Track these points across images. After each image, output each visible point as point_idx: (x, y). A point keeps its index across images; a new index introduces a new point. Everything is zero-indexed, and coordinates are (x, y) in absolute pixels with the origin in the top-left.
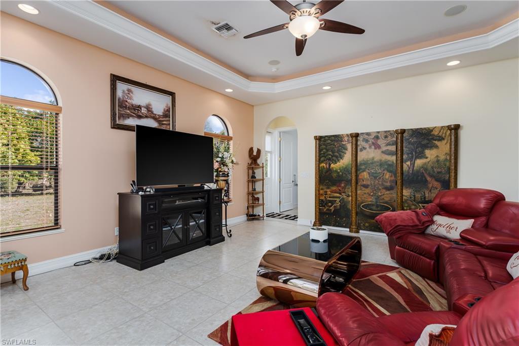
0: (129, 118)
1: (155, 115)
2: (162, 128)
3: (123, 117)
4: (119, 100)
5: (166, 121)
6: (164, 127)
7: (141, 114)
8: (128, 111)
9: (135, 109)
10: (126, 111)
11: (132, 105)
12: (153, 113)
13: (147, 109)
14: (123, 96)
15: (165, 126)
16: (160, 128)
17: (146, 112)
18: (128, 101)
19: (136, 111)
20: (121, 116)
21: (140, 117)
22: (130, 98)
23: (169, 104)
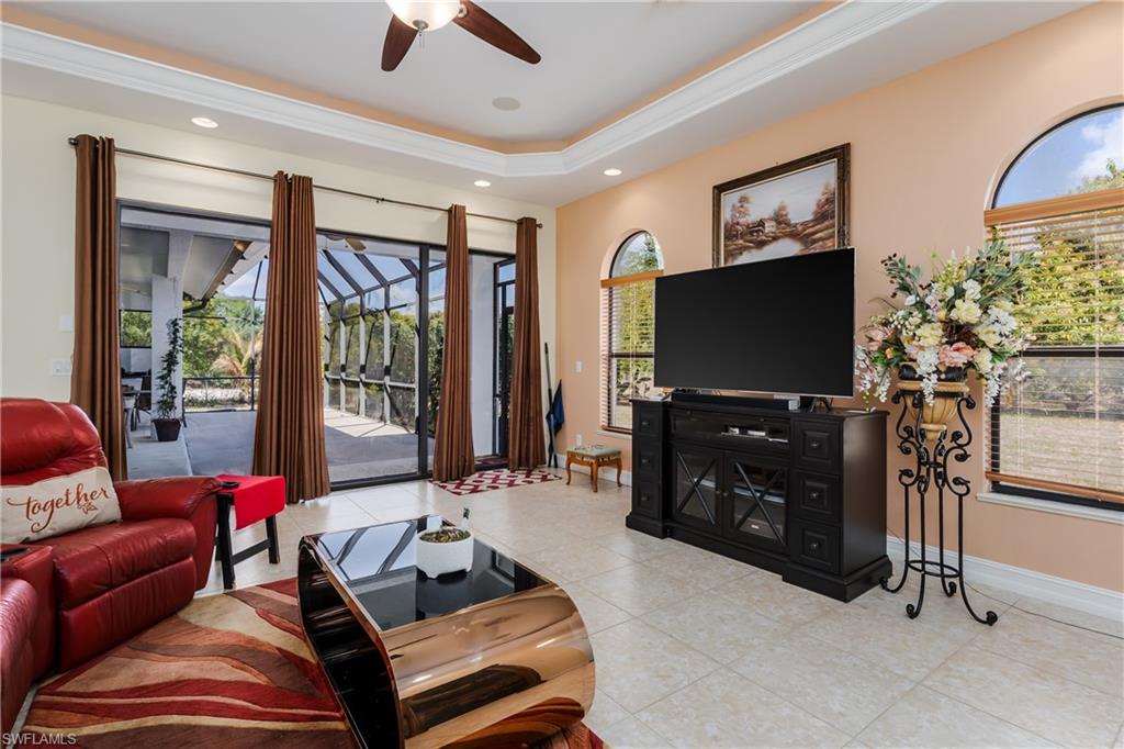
0: (741, 254)
1: (795, 226)
2: (812, 251)
3: (732, 255)
4: (726, 226)
5: (821, 231)
6: (817, 248)
7: (764, 238)
8: (741, 242)
9: (751, 233)
10: (737, 242)
11: (748, 227)
12: (788, 224)
13: (776, 220)
14: (733, 216)
15: (821, 243)
16: (806, 252)
17: (774, 230)
18: (741, 221)
19: (754, 234)
20: (730, 254)
21: (761, 244)
22: (745, 214)
23: (833, 182)
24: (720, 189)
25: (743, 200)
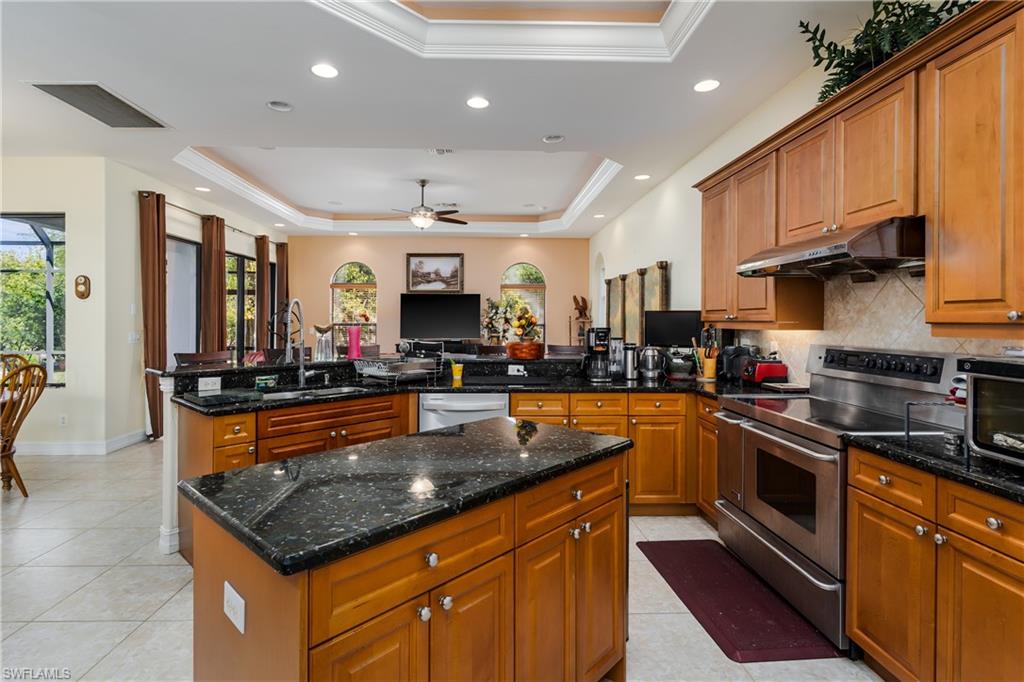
0: (420, 286)
1: (444, 278)
2: (450, 290)
3: (416, 284)
4: (412, 272)
5: (453, 282)
7: (430, 279)
8: (420, 280)
9: (424, 277)
10: (418, 280)
11: (423, 274)
12: (440, 276)
13: (436, 274)
14: (416, 268)
15: (452, 287)
16: (447, 290)
17: (434, 277)
18: (420, 270)
19: (426, 278)
20: (414, 284)
21: (429, 282)
22: (422, 268)
23: (458, 265)
24: (410, 255)
25: (421, 262)
